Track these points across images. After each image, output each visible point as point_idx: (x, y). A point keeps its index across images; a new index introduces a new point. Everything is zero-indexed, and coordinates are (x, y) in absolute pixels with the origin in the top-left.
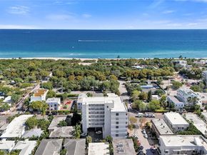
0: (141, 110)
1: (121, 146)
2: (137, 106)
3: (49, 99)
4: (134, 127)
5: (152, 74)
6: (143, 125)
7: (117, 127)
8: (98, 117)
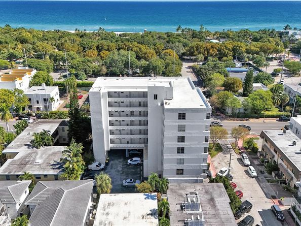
0: (229, 111)
1: (194, 206)
2: (223, 103)
3: (33, 88)
4: (219, 148)
5: (244, 50)
6: (240, 143)
7: (181, 150)
8: (132, 123)
